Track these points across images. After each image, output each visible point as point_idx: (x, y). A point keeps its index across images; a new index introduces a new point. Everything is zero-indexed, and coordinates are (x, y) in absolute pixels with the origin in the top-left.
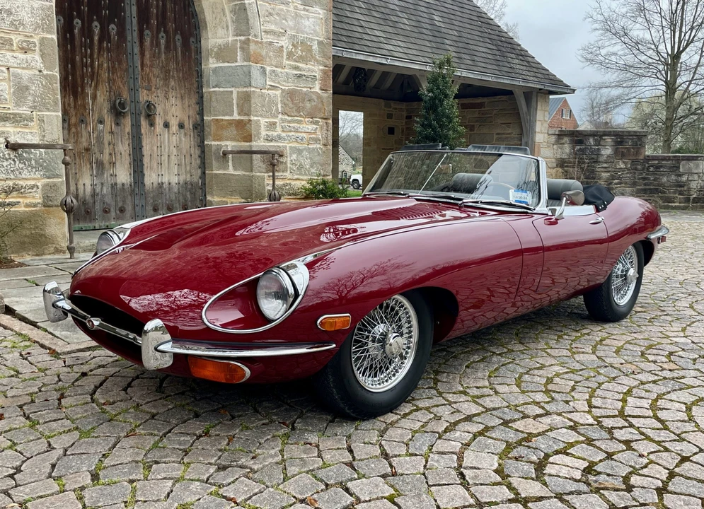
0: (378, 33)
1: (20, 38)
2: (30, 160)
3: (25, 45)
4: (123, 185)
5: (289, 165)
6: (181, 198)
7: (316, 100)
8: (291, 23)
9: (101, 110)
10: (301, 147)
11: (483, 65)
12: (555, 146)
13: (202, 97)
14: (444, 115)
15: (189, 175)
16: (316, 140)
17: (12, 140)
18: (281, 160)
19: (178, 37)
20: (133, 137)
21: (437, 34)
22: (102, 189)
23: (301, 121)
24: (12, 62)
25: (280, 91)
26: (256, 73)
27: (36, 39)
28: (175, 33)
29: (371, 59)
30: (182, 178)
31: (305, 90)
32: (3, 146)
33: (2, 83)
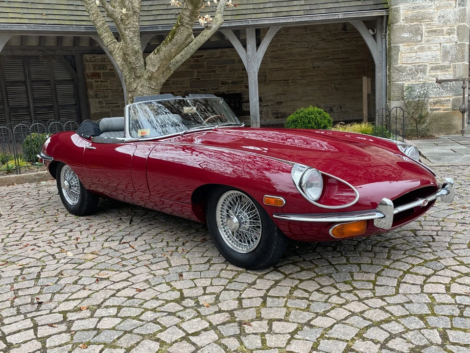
1: (448, 28)
2: (447, 88)
3: (449, 31)
17: (439, 78)
24: (442, 41)
27: (455, 27)
32: (435, 82)
33: (437, 52)
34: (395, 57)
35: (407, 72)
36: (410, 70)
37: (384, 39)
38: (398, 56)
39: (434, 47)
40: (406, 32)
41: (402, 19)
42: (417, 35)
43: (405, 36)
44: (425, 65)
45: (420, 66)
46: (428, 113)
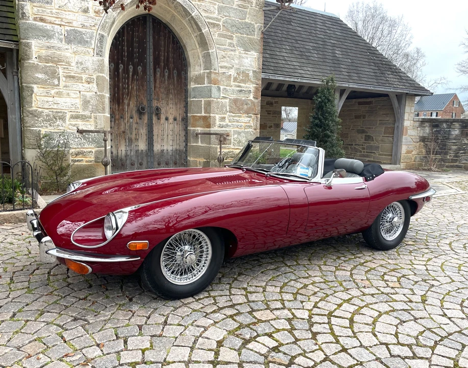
0: (295, 64)
1: (87, 76)
2: (89, 138)
3: (89, 80)
4: (142, 151)
5: (232, 141)
6: (173, 158)
7: (250, 104)
8: (237, 62)
9: (132, 112)
10: (240, 130)
11: (366, 79)
12: (419, 129)
13: (187, 104)
14: (327, 112)
15: (178, 146)
16: (250, 127)
17: (80, 128)
18: (228, 138)
19: (175, 71)
20: (148, 125)
21: (336, 62)
22: (131, 153)
23: (241, 116)
24: (82, 89)
25: (228, 100)
26: (214, 90)
27: (94, 76)
28: (173, 70)
29: (287, 79)
30: (174, 147)
31: (244, 98)
32: (76, 131)
33: (77, 99)
34: (28, 99)
35: (44, 118)
36: (47, 116)
37: (15, 77)
38: (32, 98)
39: (73, 94)
40: (41, 73)
41: (34, 57)
42: (54, 77)
43: (39, 76)
44: (64, 112)
45: (59, 112)
46: (69, 165)
